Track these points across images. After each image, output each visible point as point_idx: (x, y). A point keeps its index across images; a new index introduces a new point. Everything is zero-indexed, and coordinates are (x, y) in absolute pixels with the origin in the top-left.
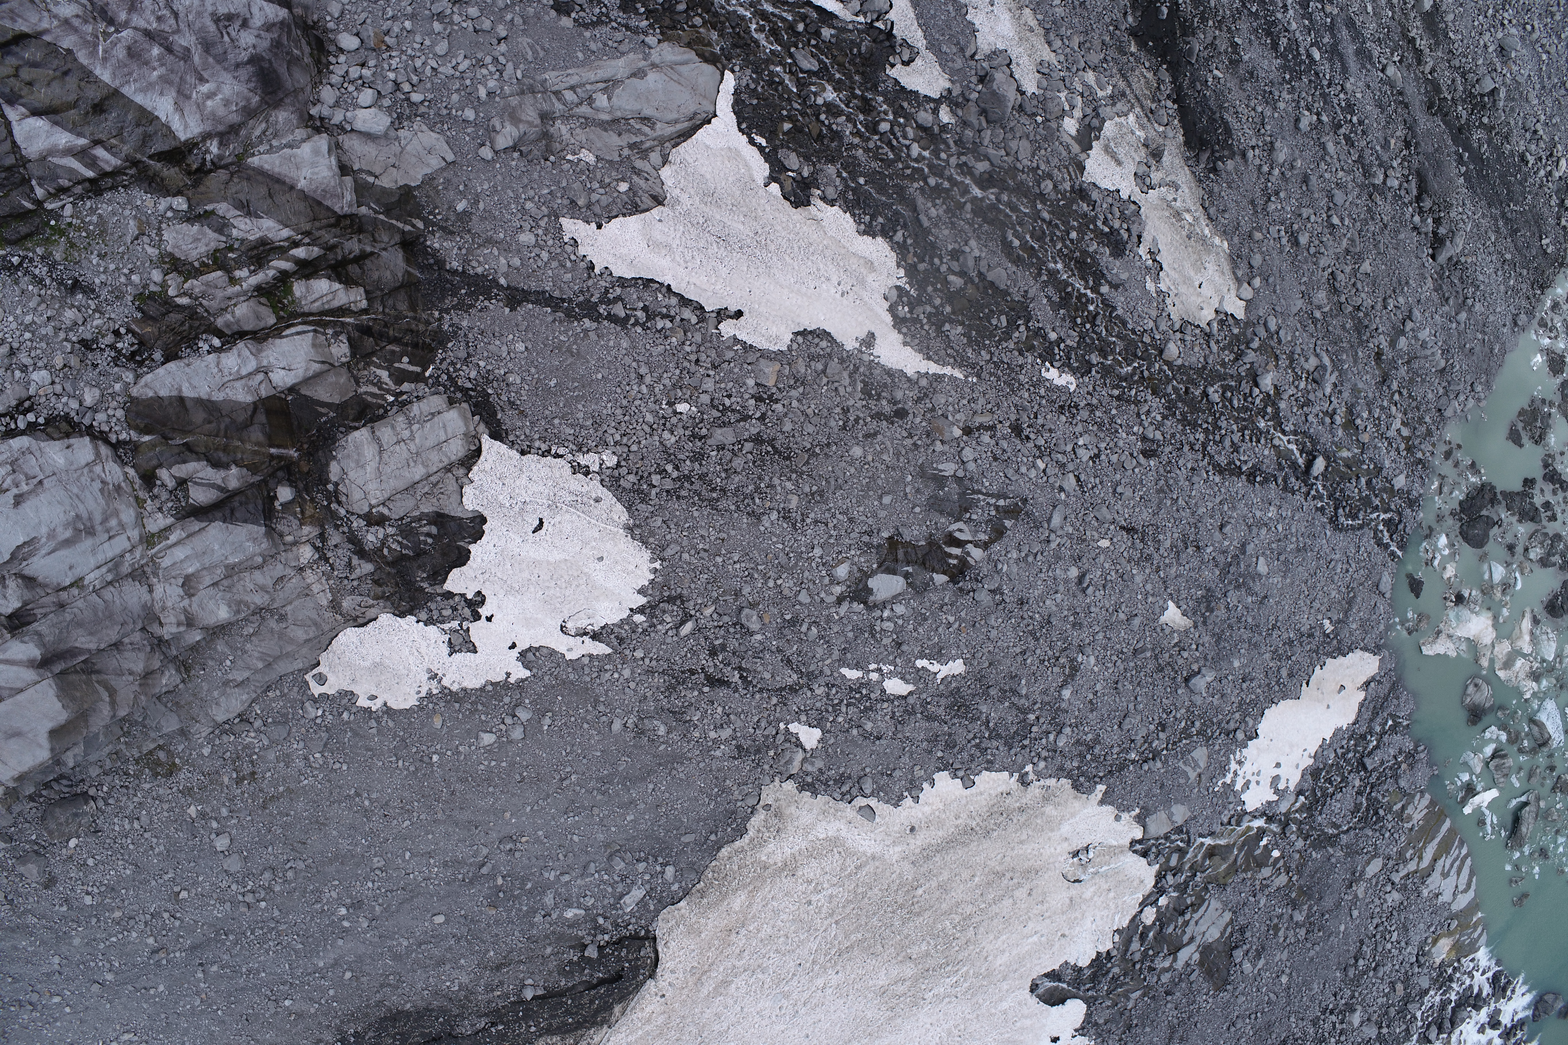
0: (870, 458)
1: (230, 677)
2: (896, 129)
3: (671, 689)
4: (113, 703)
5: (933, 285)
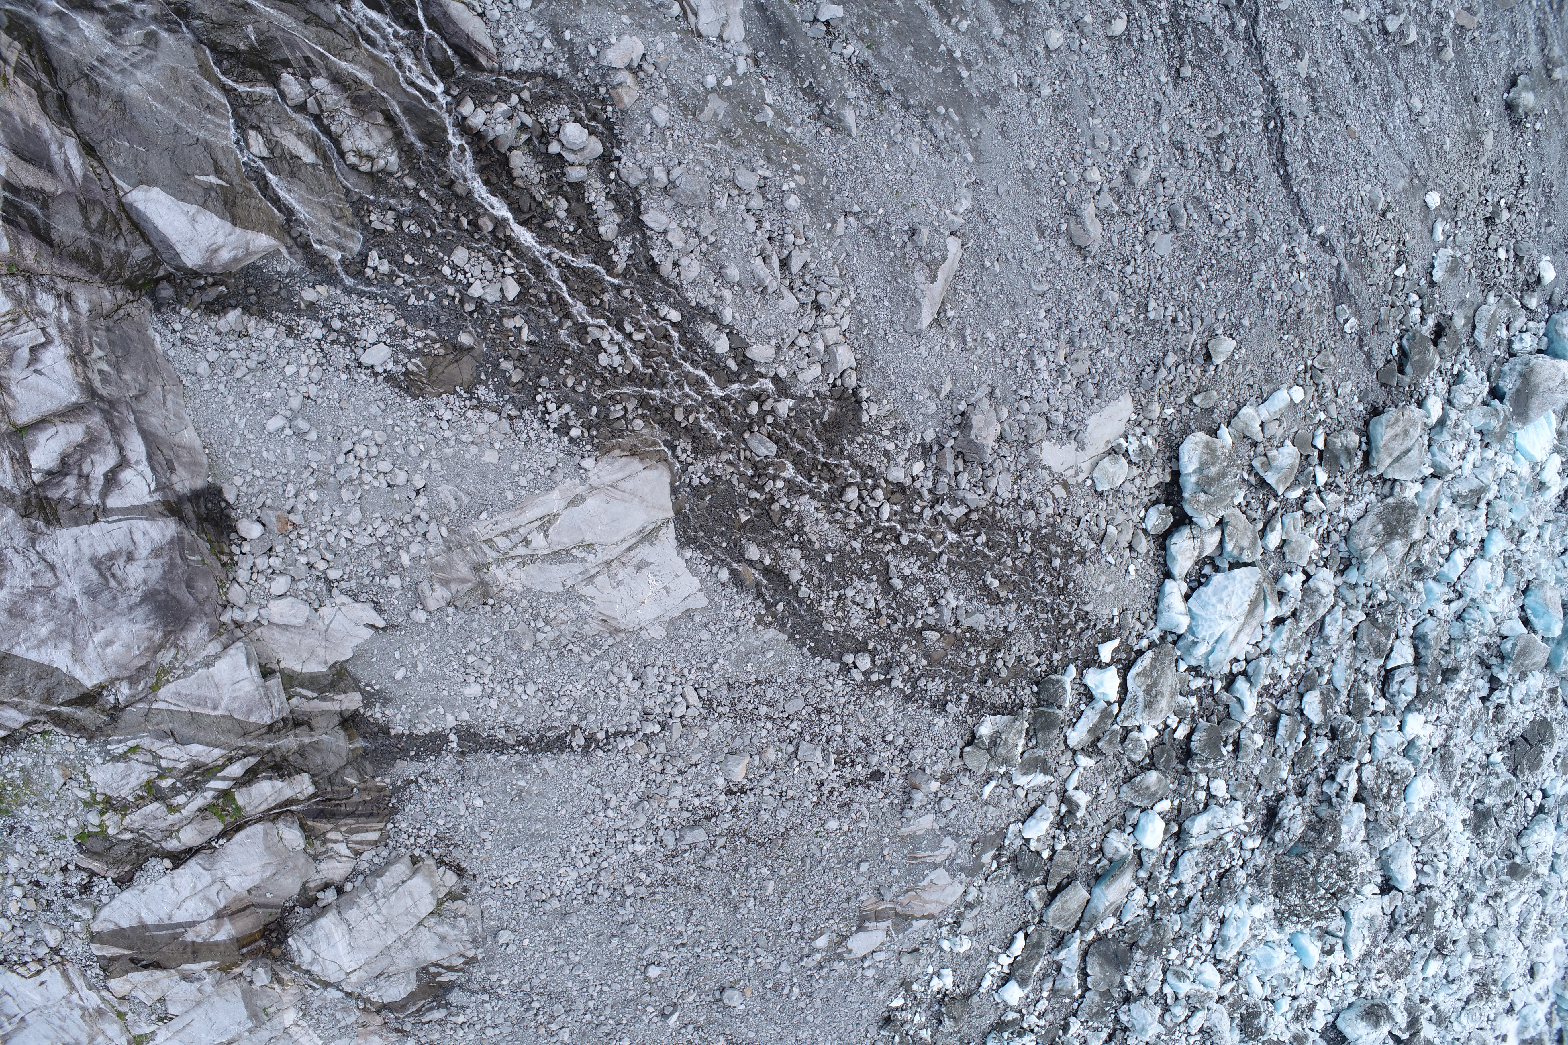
0: (845, 828)
2: (865, 493)
5: (908, 643)
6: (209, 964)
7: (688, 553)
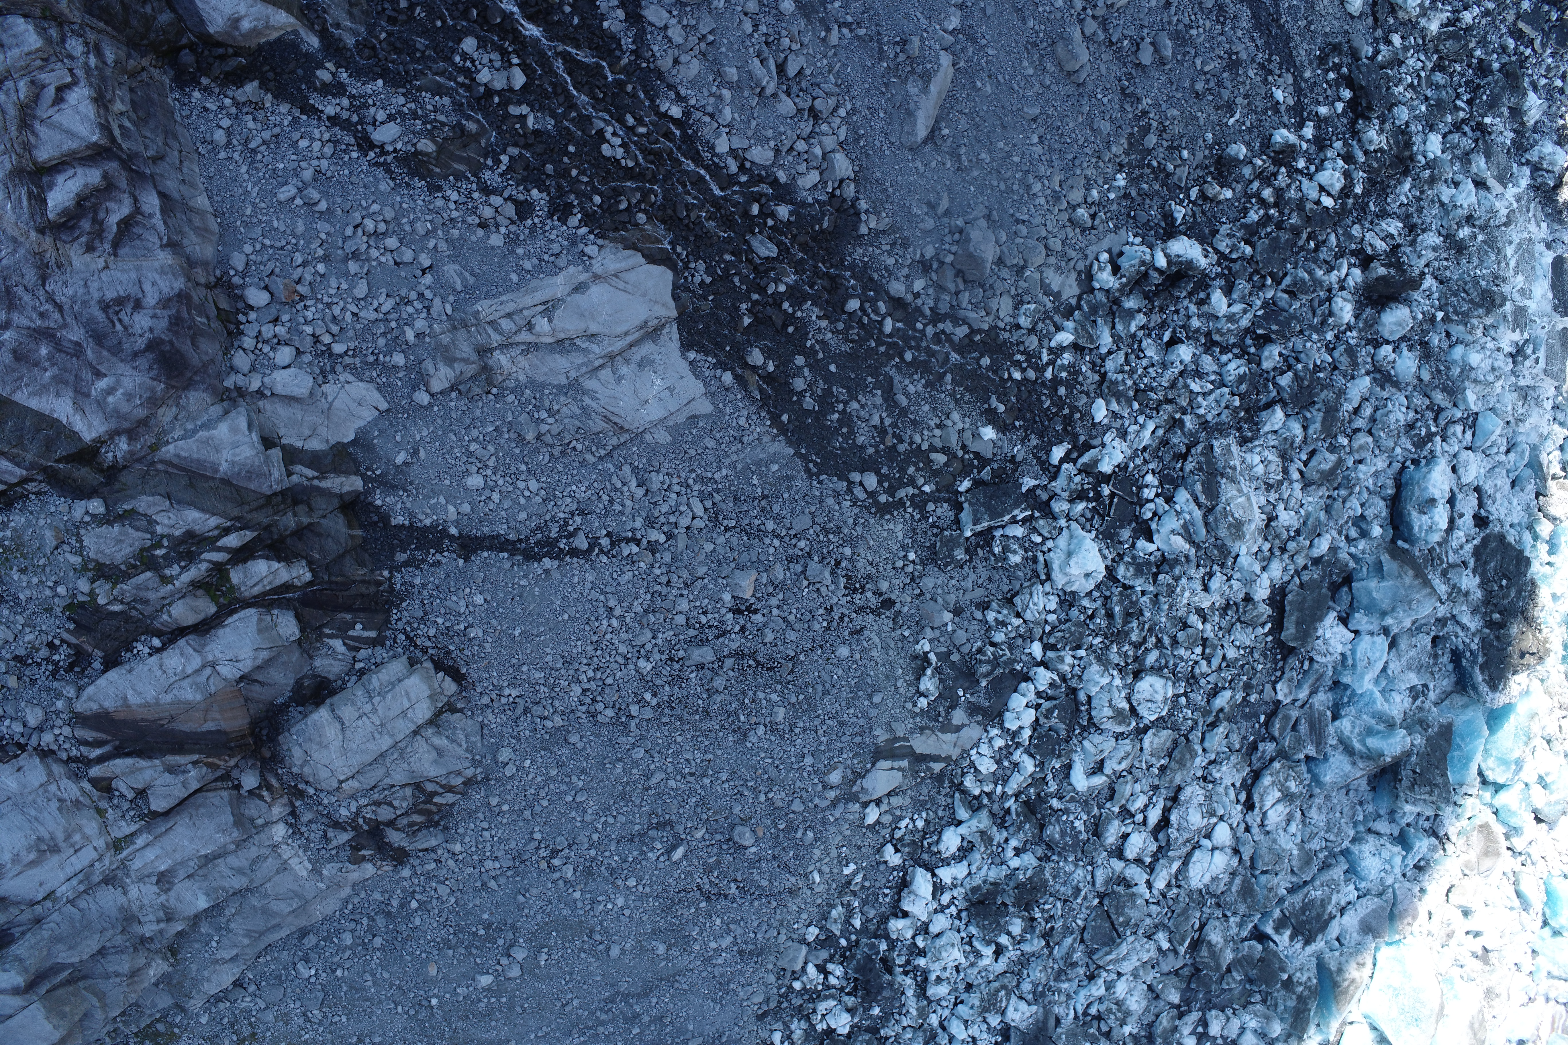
0: (857, 656)
1: (218, 956)
2: (867, 305)
3: (666, 911)
4: (104, 1006)
5: (916, 465)
6: (195, 757)
7: (692, 355)
